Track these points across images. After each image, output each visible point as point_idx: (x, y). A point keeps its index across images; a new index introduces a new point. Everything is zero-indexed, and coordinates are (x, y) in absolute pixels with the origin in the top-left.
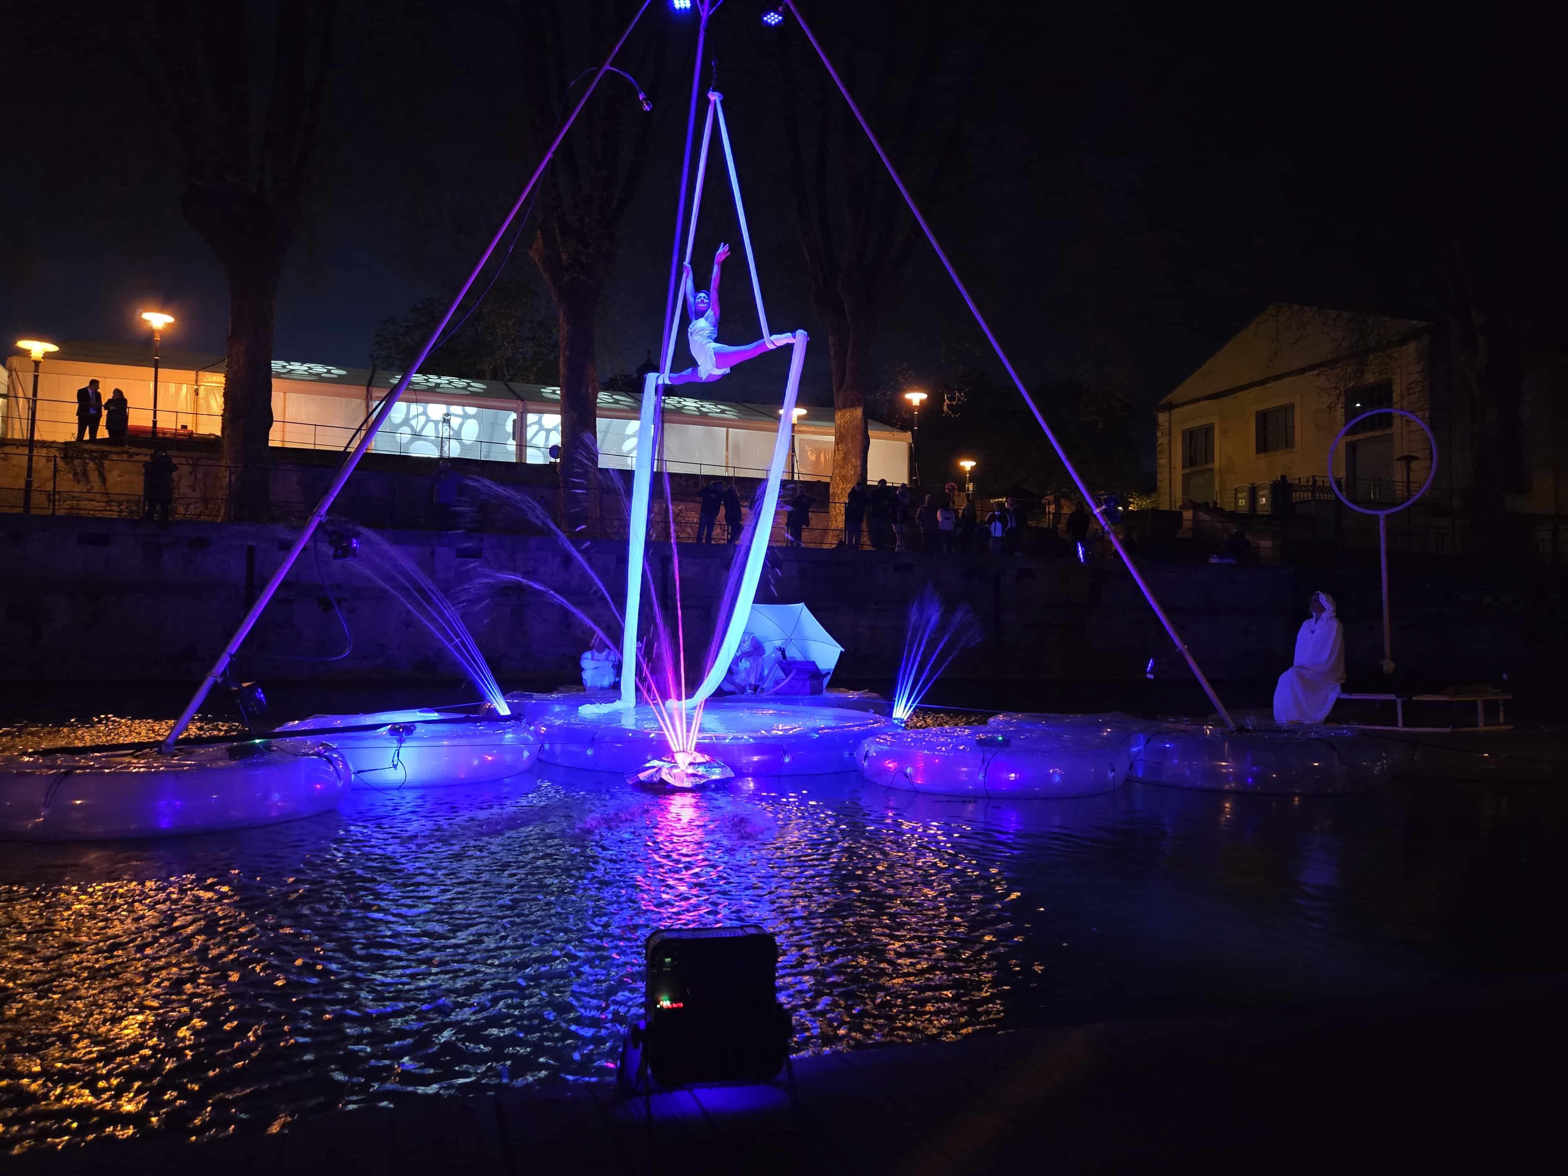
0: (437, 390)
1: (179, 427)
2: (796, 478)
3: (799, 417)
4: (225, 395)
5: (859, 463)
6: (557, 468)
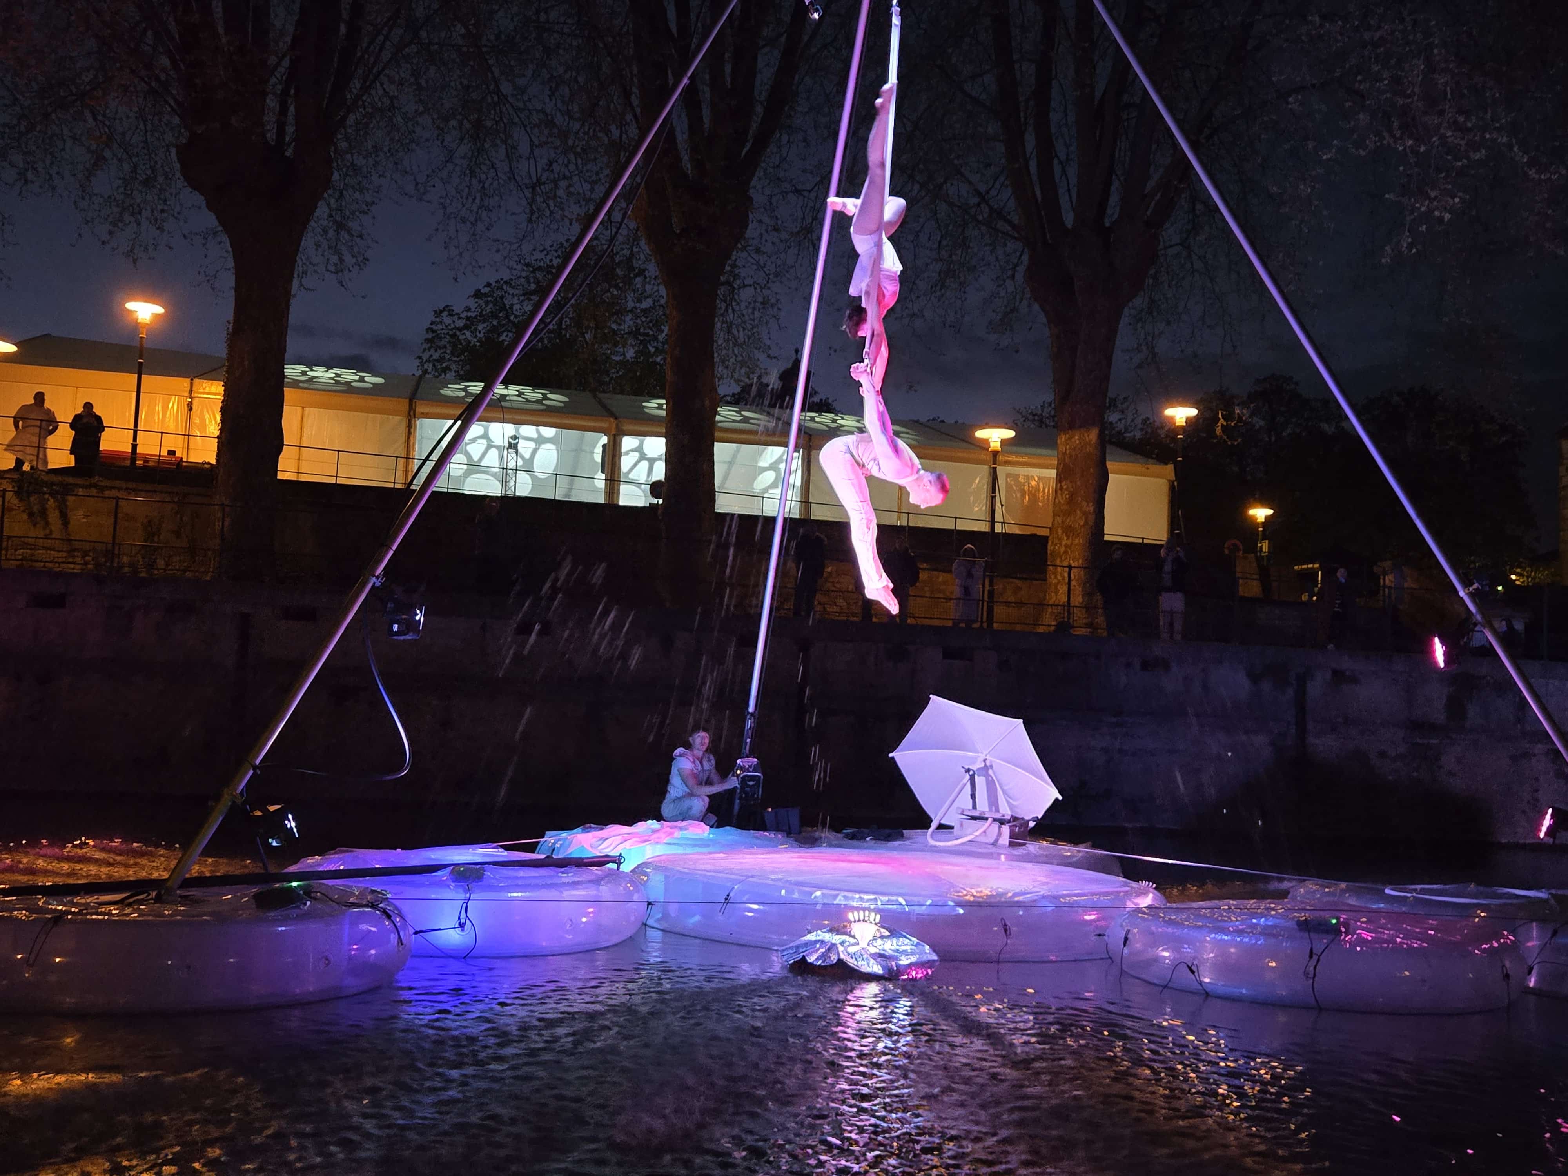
0: (503, 404)
1: (164, 453)
2: (998, 529)
3: (1004, 442)
4: (223, 410)
5: (1092, 509)
6: (660, 512)
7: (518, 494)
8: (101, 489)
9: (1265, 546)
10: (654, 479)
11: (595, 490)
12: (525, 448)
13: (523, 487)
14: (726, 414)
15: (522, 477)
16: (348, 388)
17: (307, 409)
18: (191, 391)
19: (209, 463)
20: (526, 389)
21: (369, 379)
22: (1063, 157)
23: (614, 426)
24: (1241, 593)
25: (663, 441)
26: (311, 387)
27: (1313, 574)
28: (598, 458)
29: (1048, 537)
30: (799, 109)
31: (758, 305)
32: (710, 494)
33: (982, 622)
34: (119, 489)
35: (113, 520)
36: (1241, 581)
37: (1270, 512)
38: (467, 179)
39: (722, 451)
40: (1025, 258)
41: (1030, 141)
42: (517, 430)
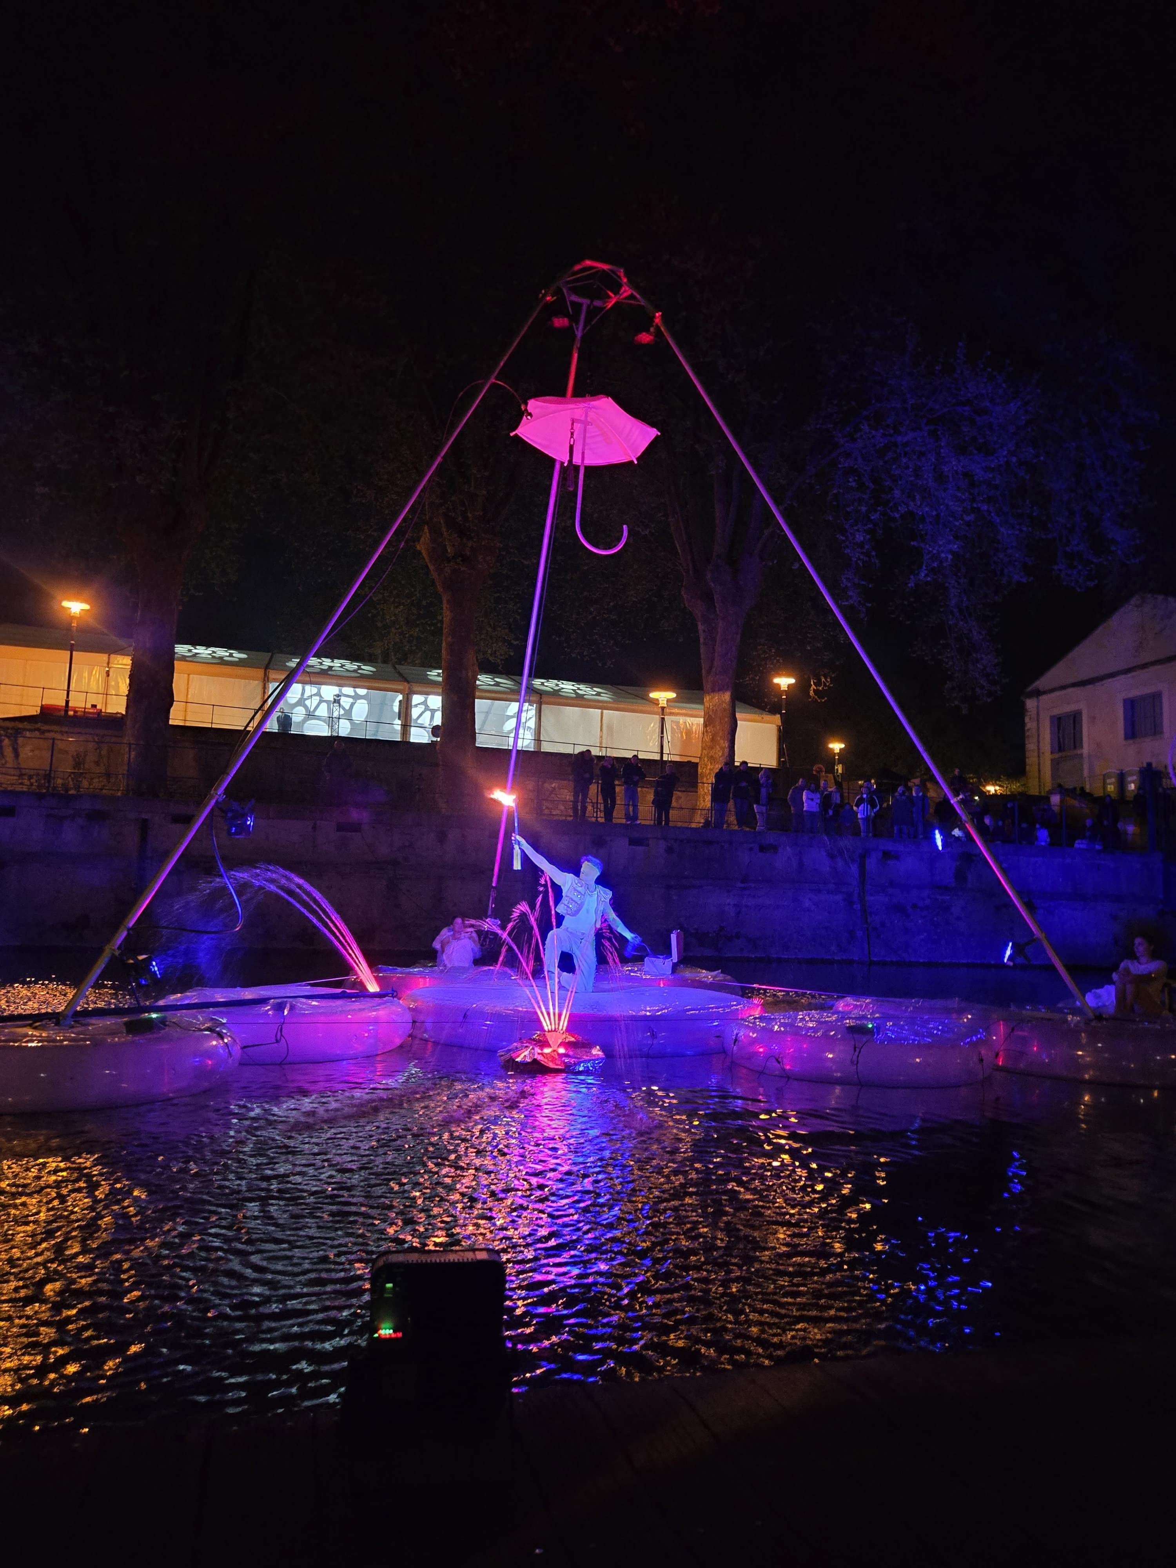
0: (330, 672)
1: (89, 706)
3: (668, 701)
4: (131, 677)
5: (727, 744)
6: (438, 747)
7: (340, 735)
8: (43, 732)
9: (839, 768)
10: (434, 724)
11: (395, 731)
12: (346, 702)
13: (344, 729)
14: (484, 680)
15: (343, 723)
16: (222, 661)
17: (191, 676)
18: (108, 663)
19: (120, 713)
20: (347, 663)
23: (407, 688)
25: (440, 698)
26: (195, 660)
28: (396, 709)
29: (697, 763)
32: (473, 735)
33: (656, 819)
34: (56, 732)
35: (50, 753)
37: (843, 746)
39: (480, 705)
42: (340, 691)
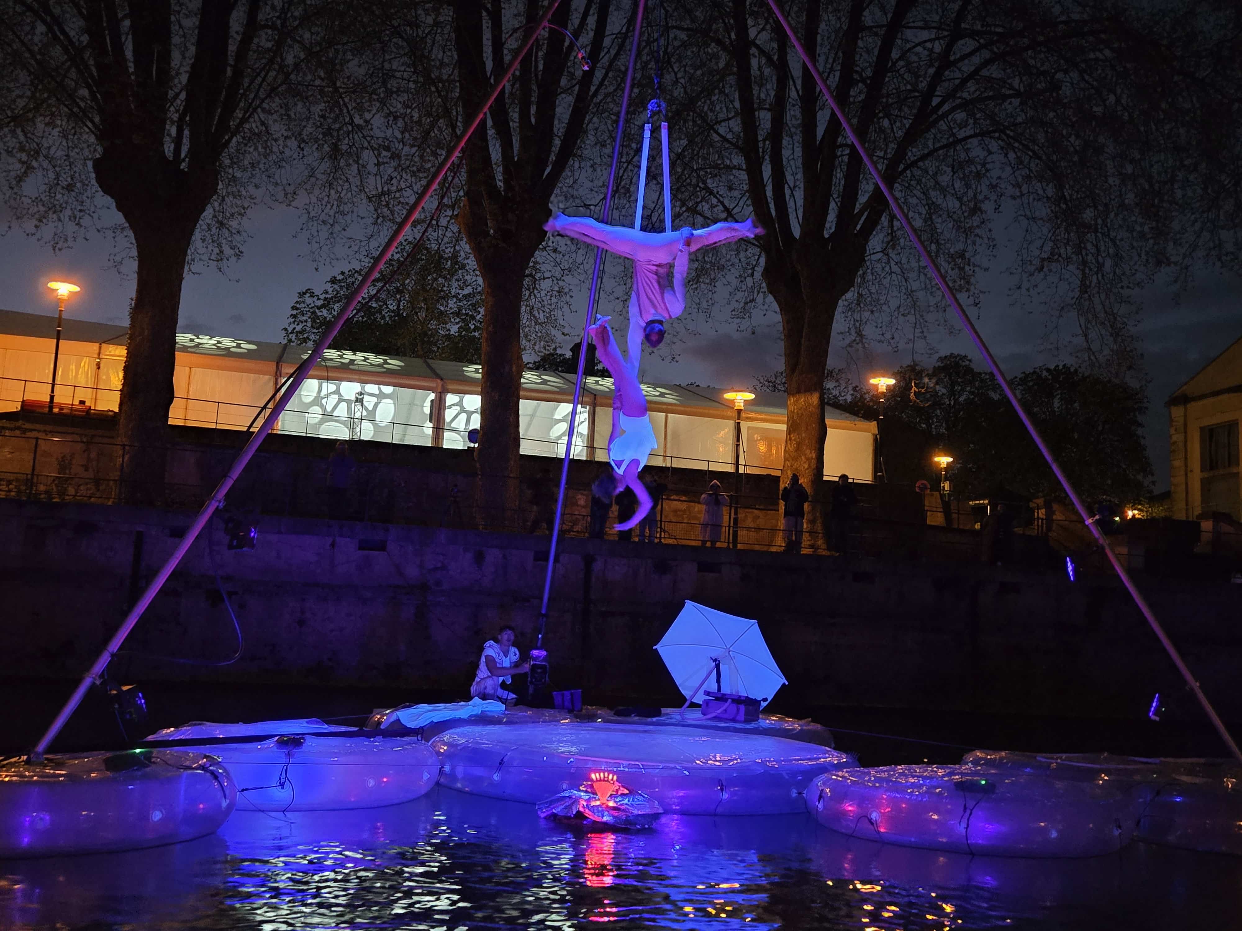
0: (351, 367)
1: (76, 402)
2: (741, 471)
3: (746, 402)
4: (126, 369)
5: (814, 456)
6: (475, 454)
7: (362, 438)
8: (24, 431)
9: (946, 485)
10: (471, 427)
11: (425, 436)
12: (369, 402)
13: (367, 433)
14: (529, 378)
15: (366, 425)
16: (228, 353)
17: (193, 369)
18: (99, 354)
19: (112, 411)
20: (371, 356)
21: (245, 346)
22: (792, 185)
23: (440, 385)
24: (928, 522)
25: (479, 398)
26: (198, 351)
27: (984, 508)
28: (427, 410)
29: (779, 477)
30: (588, 142)
31: (555, 293)
32: (516, 440)
33: (729, 543)
34: (39, 431)
35: (32, 455)
36: (929, 513)
37: (950, 459)
38: (327, 190)
39: (525, 406)
40: (763, 261)
41: (767, 171)
42: (363, 388)
